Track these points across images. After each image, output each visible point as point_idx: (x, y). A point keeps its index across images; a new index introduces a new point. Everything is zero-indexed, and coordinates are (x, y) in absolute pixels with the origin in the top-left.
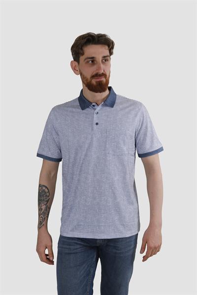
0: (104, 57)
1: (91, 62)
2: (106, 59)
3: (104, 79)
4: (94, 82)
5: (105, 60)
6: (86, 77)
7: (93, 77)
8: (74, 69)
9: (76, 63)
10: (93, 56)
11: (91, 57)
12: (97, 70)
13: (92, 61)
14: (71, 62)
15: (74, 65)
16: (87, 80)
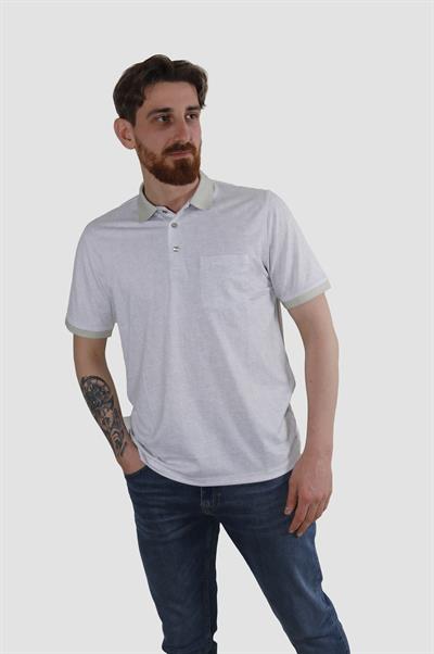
0: (190, 109)
1: (161, 120)
2: (193, 113)
3: (190, 157)
4: (170, 162)
5: (191, 116)
6: (152, 153)
7: (168, 151)
8: (122, 136)
9: (128, 124)
10: (167, 105)
11: (161, 108)
12: (176, 136)
13: (164, 118)
14: (116, 121)
15: (122, 129)
16: (154, 158)
